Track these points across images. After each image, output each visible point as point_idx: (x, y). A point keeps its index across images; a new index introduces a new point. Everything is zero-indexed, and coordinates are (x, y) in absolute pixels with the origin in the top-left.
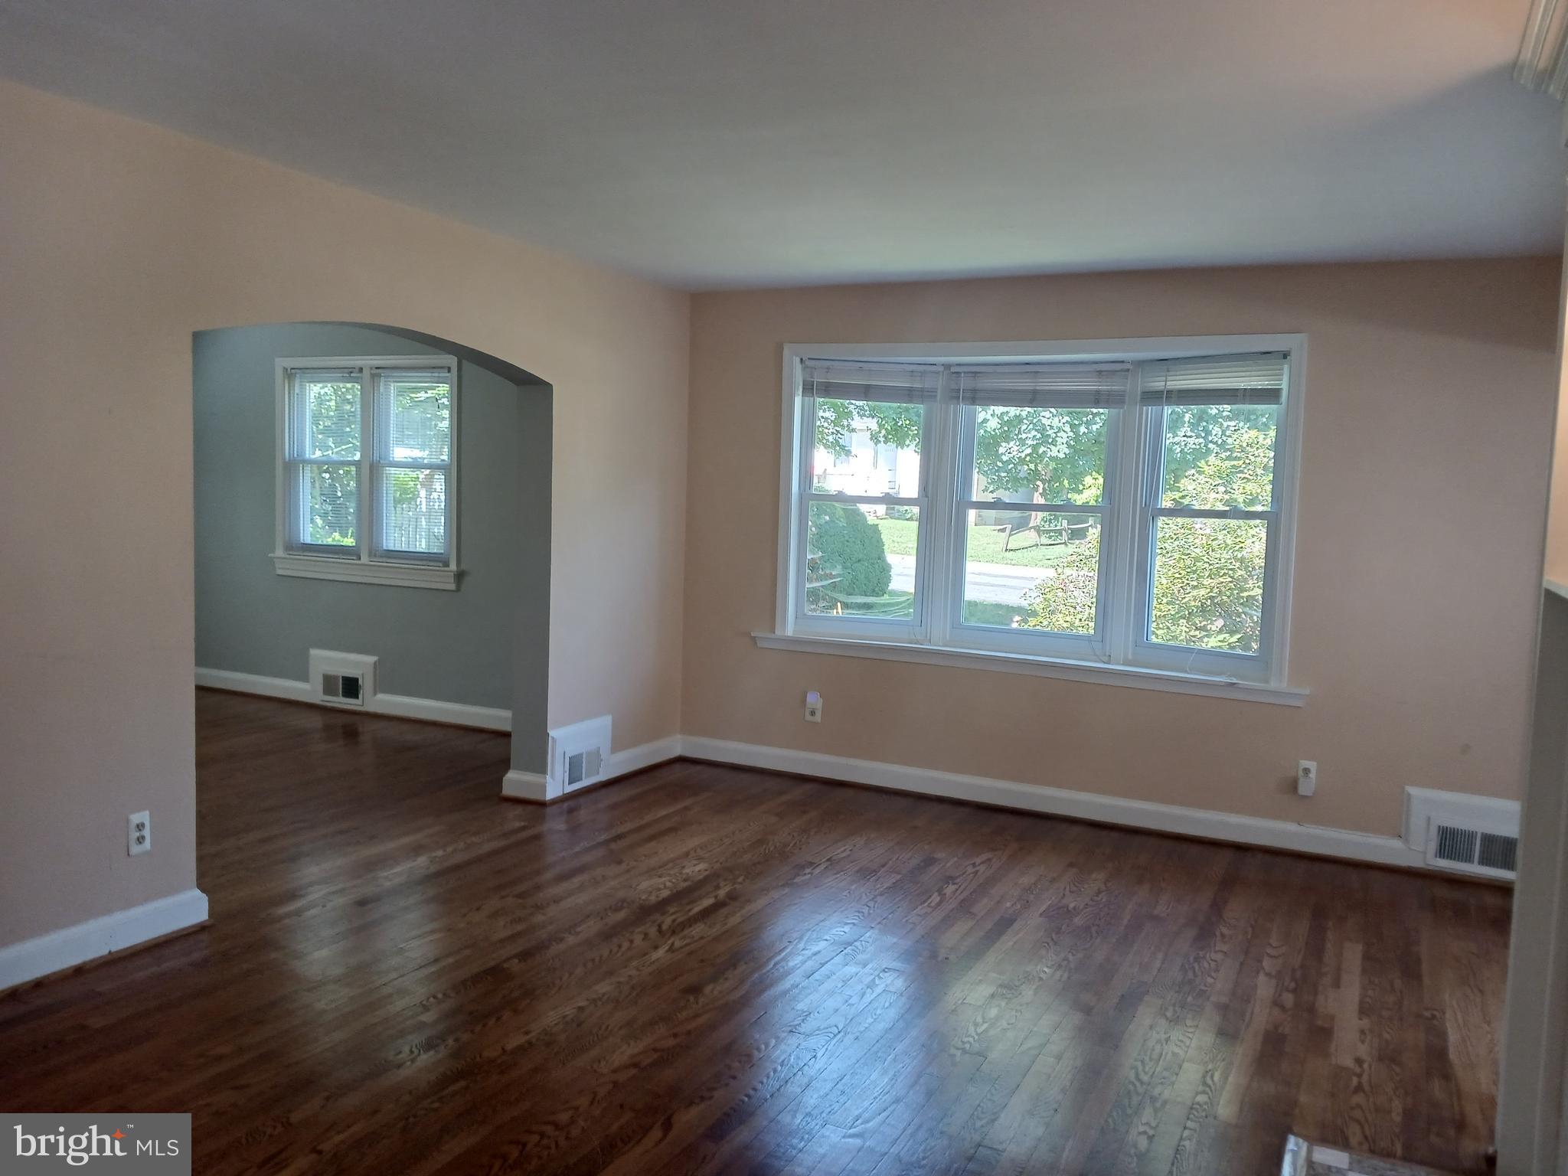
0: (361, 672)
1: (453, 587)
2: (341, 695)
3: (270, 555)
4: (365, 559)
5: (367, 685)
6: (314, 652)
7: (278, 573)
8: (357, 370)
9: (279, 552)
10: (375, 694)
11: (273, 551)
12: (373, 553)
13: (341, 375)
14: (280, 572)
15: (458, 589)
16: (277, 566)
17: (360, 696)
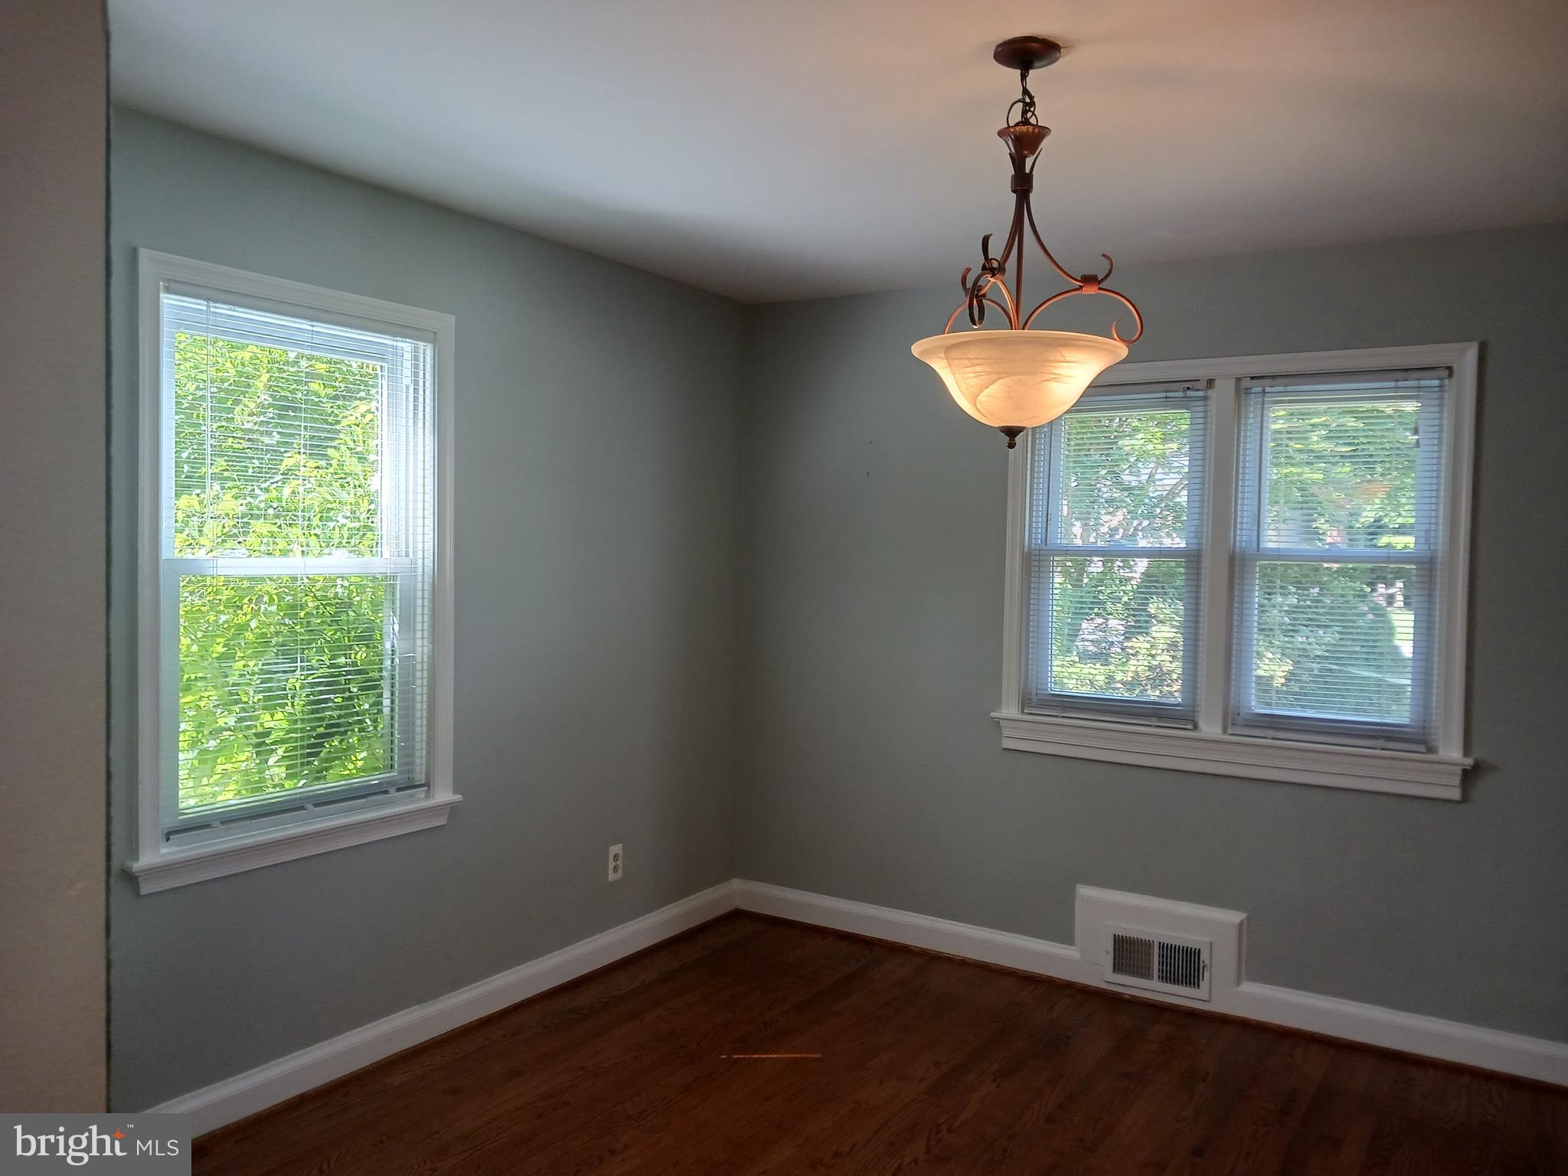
0: (1206, 939)
1: (1455, 794)
2: (1156, 973)
3: (993, 714)
4: (1210, 728)
5: (1220, 963)
6: (1084, 891)
7: (1004, 746)
8: (1203, 384)
9: (1010, 710)
10: (1238, 983)
11: (997, 704)
12: (1232, 718)
13: (1164, 395)
14: (1007, 743)
15: (1465, 798)
16: (1005, 733)
17: (1204, 984)
